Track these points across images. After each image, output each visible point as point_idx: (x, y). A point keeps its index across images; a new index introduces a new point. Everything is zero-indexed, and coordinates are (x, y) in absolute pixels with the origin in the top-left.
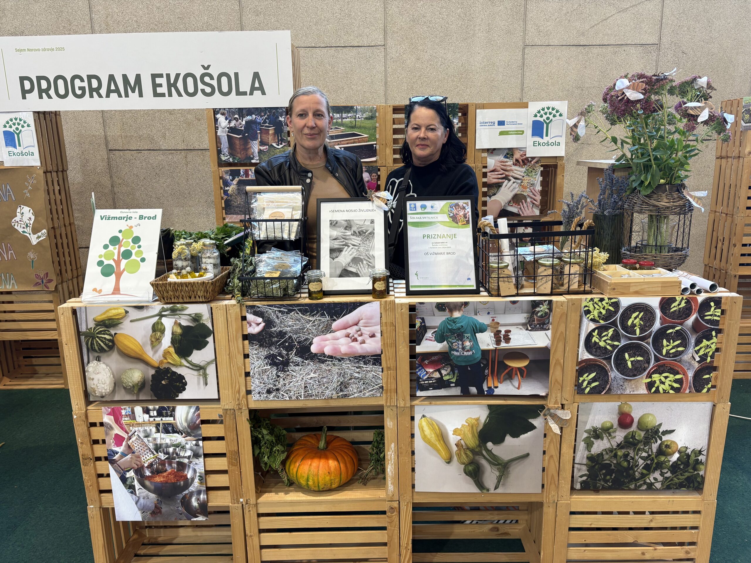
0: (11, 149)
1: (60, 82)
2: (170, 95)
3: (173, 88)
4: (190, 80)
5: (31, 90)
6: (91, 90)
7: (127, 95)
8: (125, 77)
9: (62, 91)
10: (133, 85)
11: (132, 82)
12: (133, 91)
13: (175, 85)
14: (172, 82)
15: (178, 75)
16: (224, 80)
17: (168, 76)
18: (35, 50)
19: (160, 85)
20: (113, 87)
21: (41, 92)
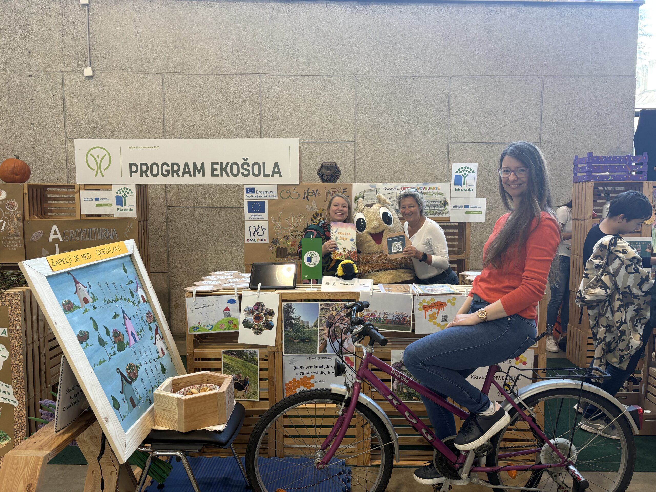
0: (120, 207)
1: (155, 167)
2: (222, 175)
3: (224, 171)
4: (235, 167)
5: (136, 172)
6: (173, 172)
7: (195, 175)
8: (195, 165)
9: (155, 172)
10: (199, 169)
11: (199, 167)
12: (199, 173)
13: (225, 169)
14: (224, 167)
15: (227, 164)
16: (256, 167)
17: (222, 164)
18: (141, 148)
19: (216, 170)
20: (187, 170)
21: (142, 172)
